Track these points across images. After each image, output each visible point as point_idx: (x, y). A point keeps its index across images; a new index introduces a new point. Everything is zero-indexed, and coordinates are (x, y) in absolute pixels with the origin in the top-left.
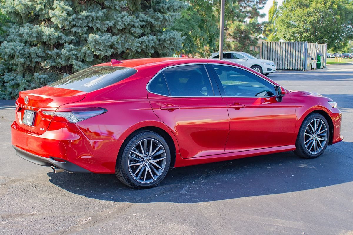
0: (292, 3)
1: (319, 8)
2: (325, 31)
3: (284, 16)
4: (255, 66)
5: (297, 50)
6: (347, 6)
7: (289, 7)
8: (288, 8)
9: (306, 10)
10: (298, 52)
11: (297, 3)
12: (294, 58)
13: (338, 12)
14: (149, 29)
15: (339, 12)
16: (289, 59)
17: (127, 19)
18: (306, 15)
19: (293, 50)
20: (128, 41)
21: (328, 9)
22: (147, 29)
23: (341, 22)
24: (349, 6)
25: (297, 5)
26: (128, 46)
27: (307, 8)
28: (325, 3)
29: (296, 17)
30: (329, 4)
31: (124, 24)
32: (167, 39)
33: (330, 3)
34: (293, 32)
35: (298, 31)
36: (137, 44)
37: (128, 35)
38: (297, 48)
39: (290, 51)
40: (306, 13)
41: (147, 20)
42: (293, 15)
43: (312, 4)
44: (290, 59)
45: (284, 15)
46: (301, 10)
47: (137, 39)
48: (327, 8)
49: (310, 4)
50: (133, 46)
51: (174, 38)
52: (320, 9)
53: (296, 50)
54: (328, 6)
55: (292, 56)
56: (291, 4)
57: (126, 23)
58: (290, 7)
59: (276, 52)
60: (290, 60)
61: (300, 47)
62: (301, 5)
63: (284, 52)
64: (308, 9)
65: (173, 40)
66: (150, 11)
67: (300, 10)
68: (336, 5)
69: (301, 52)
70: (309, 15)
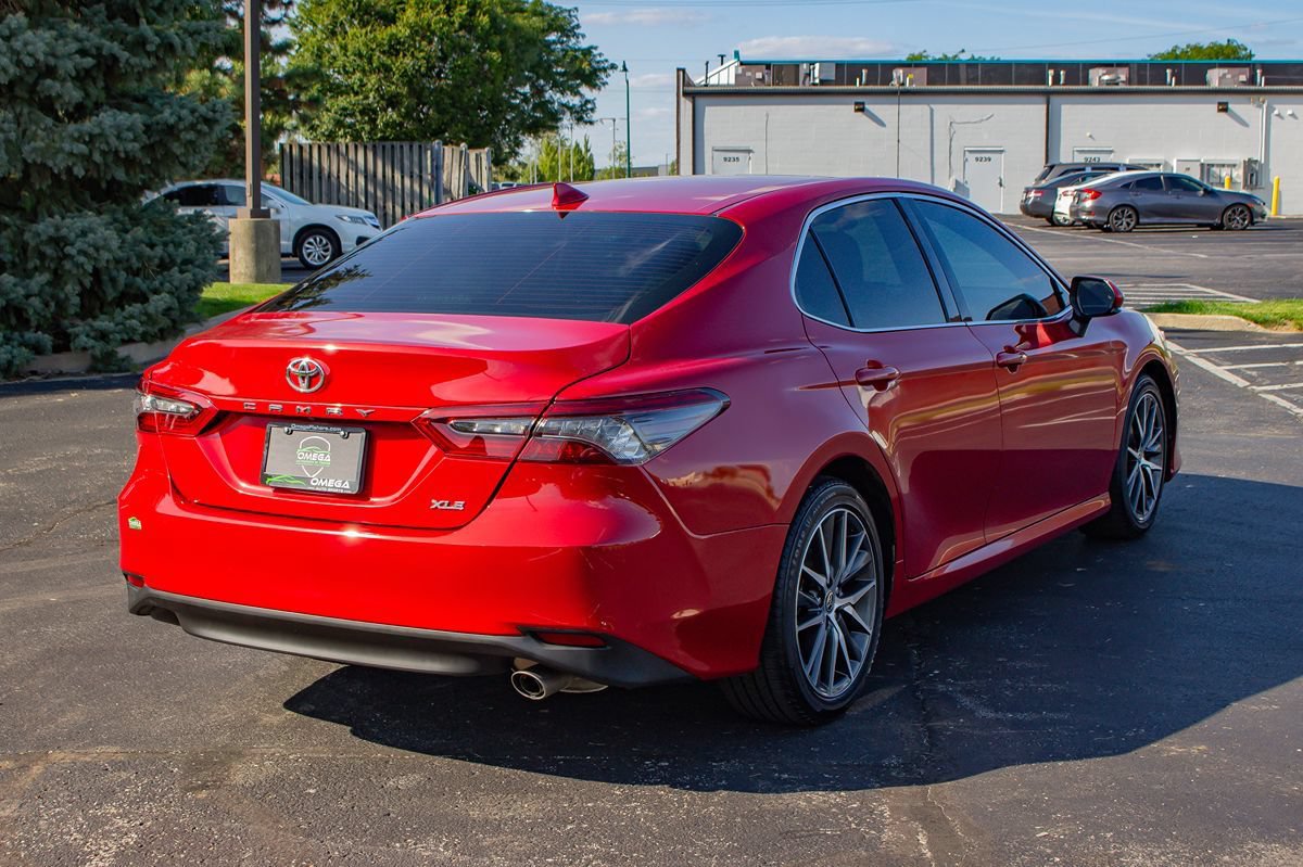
0: (334, 8)
1: (429, 25)
2: (453, 105)
3: (307, 55)
4: (314, 230)
5: (407, 171)
6: (519, 20)
7: (323, 21)
8: (320, 26)
9: (384, 34)
10: (412, 177)
11: (351, 6)
12: (399, 200)
13: (493, 41)
14: (101, 84)
15: (497, 39)
16: (380, 203)
17: (34, 44)
18: (386, 48)
19: (393, 172)
20: (28, 133)
21: (460, 29)
22: (91, 83)
23: (504, 73)
24: (525, 18)
25: (353, 16)
26: (33, 156)
27: (386, 27)
28: (448, 9)
29: (352, 57)
30: (462, 10)
31: (19, 63)
32: (181, 126)
33: (464, 7)
34: (344, 109)
35: (361, 107)
36: (74, 146)
37: (26, 110)
38: (407, 163)
39: (384, 176)
40: (385, 42)
41: (99, 49)
42: (338, 49)
43: (404, 10)
44: (385, 202)
45: (307, 50)
46: (366, 33)
47: (72, 127)
48: (457, 25)
49: (395, 11)
50: (57, 153)
51: (207, 121)
52: (433, 27)
53: (402, 172)
54: (461, 17)
55: (389, 194)
56: (330, 10)
57: (28, 58)
58: (327, 22)
59: (333, 180)
60: (385, 207)
61: (416, 159)
62: (367, 15)
63: (361, 180)
64: (392, 29)
65: (205, 128)
66: (95, 14)
67: (364, 31)
68: (484, 15)
69: (421, 177)
70: (395, 48)
